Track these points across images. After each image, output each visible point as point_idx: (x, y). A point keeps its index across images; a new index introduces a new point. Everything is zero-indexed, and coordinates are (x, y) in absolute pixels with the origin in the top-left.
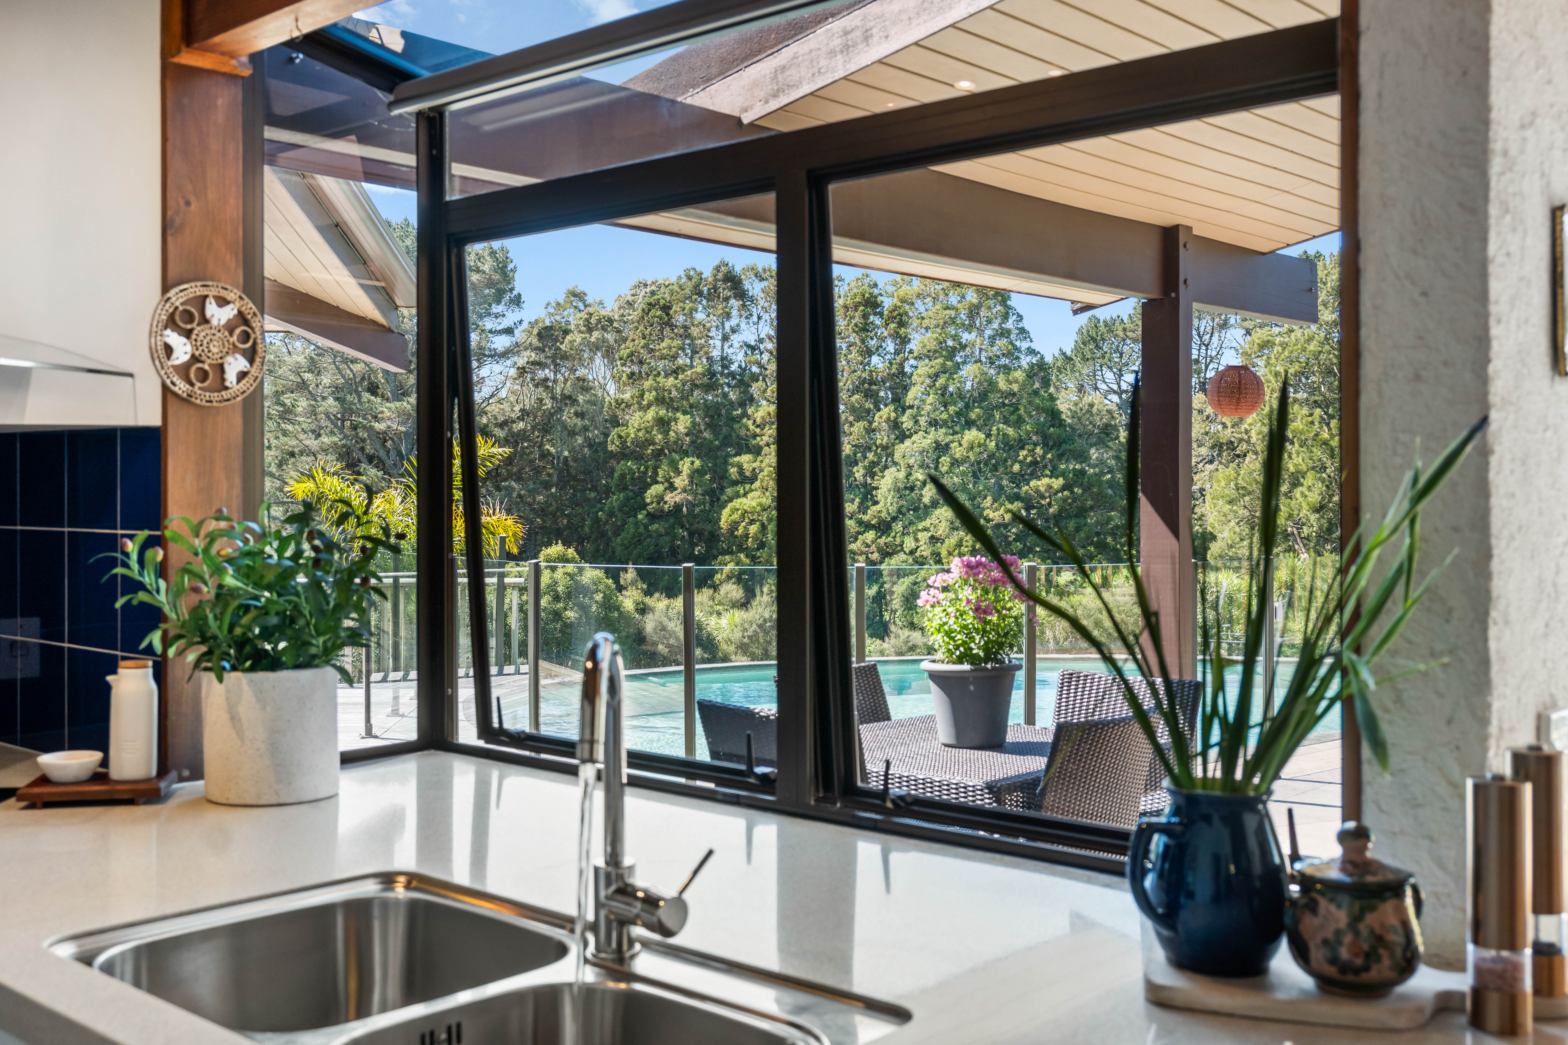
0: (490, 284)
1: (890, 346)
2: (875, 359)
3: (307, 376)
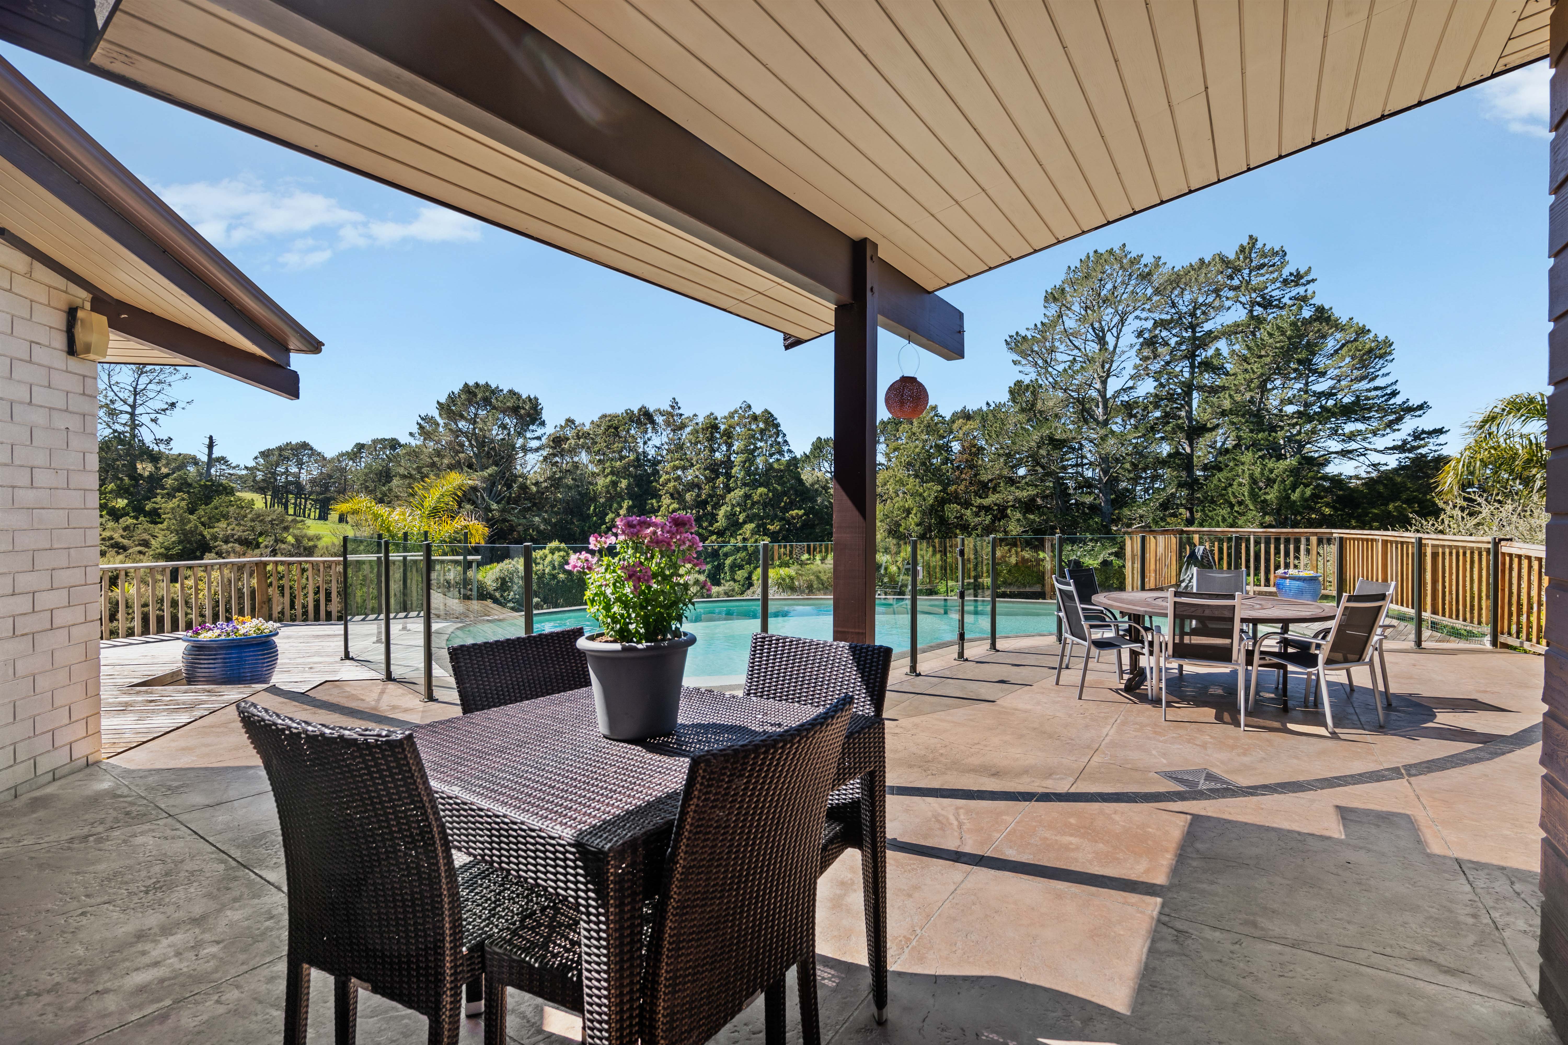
0: (529, 415)
1: (724, 448)
2: (717, 454)
3: (436, 459)
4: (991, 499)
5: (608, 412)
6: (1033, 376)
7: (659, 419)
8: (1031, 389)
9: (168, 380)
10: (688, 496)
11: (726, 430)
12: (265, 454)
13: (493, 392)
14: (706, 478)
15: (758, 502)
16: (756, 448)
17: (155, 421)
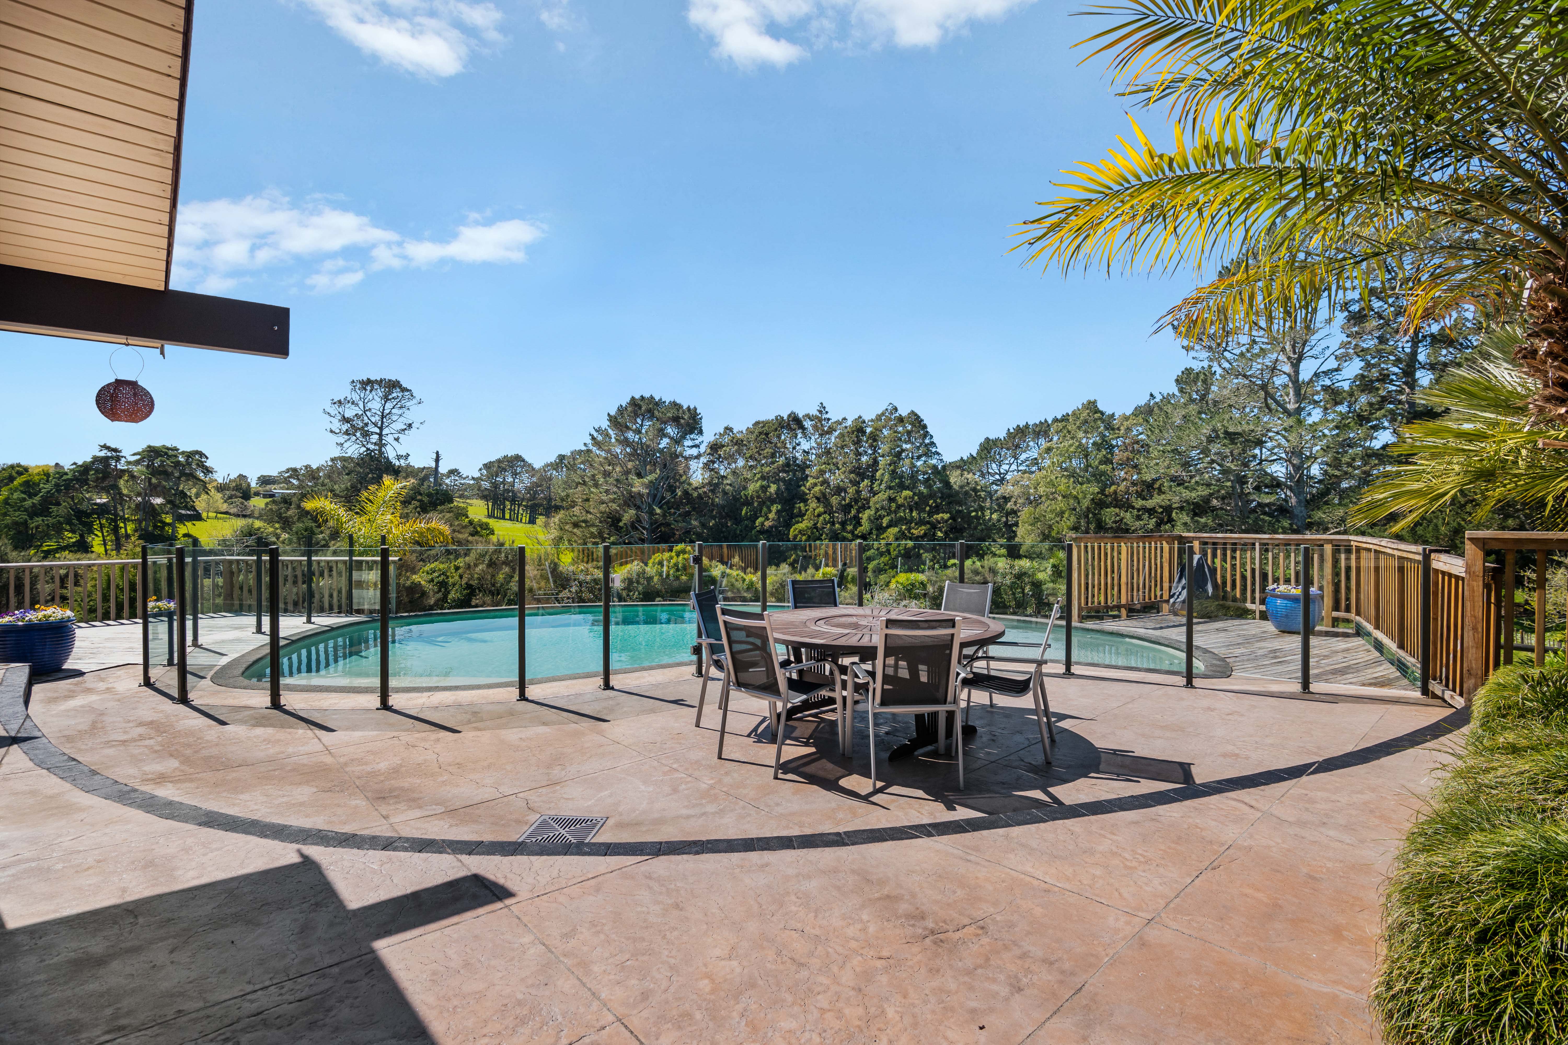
1: (870, 451)
2: (864, 457)
3: (607, 468)
4: (1156, 501)
5: (762, 418)
6: (1206, 364)
7: (808, 424)
8: (1202, 377)
9: (408, 404)
10: (834, 500)
11: (871, 433)
12: (488, 466)
13: (657, 404)
14: (851, 481)
15: (903, 505)
16: (903, 451)
17: (397, 439)
